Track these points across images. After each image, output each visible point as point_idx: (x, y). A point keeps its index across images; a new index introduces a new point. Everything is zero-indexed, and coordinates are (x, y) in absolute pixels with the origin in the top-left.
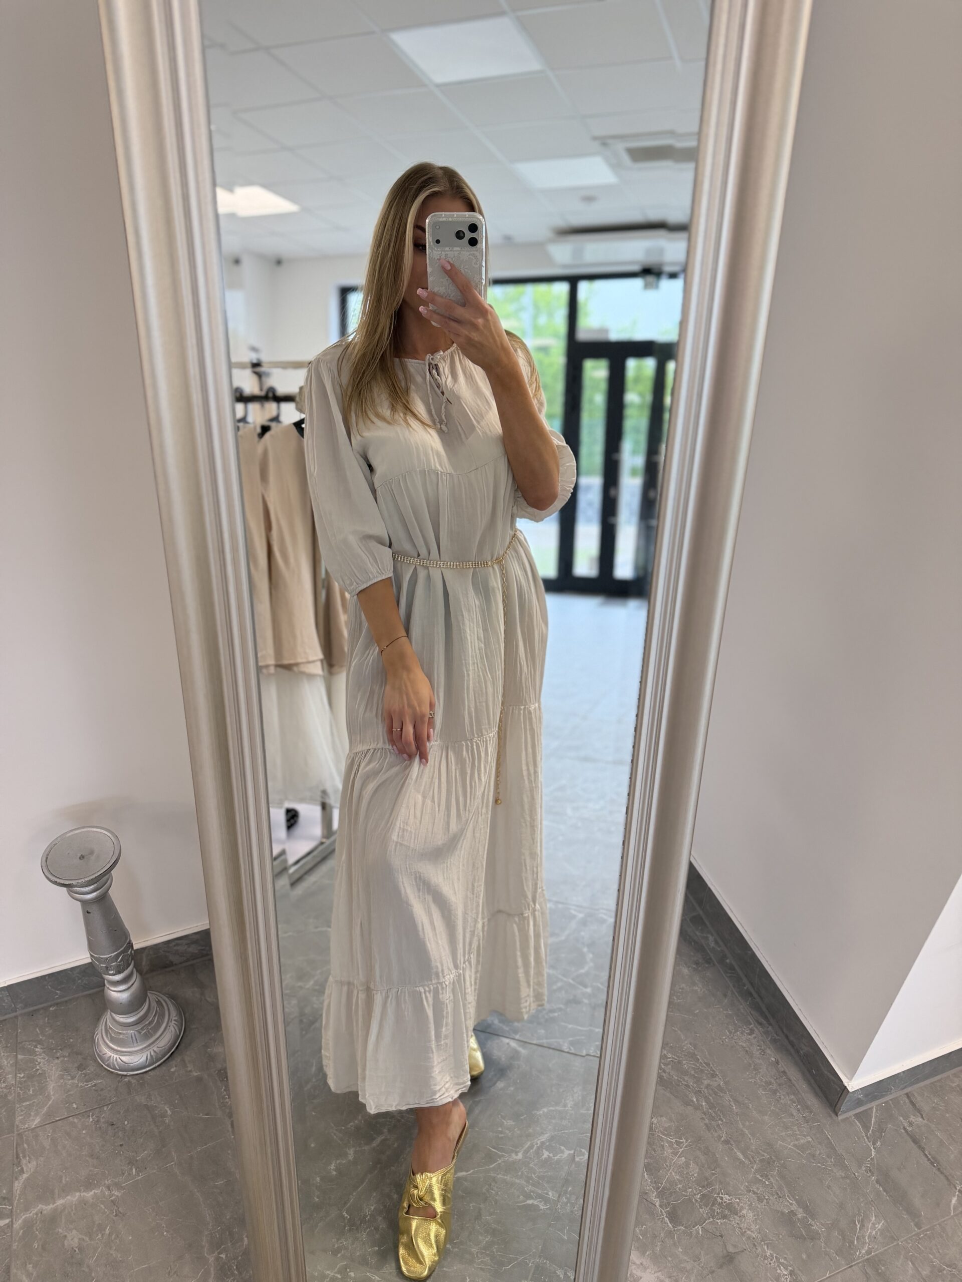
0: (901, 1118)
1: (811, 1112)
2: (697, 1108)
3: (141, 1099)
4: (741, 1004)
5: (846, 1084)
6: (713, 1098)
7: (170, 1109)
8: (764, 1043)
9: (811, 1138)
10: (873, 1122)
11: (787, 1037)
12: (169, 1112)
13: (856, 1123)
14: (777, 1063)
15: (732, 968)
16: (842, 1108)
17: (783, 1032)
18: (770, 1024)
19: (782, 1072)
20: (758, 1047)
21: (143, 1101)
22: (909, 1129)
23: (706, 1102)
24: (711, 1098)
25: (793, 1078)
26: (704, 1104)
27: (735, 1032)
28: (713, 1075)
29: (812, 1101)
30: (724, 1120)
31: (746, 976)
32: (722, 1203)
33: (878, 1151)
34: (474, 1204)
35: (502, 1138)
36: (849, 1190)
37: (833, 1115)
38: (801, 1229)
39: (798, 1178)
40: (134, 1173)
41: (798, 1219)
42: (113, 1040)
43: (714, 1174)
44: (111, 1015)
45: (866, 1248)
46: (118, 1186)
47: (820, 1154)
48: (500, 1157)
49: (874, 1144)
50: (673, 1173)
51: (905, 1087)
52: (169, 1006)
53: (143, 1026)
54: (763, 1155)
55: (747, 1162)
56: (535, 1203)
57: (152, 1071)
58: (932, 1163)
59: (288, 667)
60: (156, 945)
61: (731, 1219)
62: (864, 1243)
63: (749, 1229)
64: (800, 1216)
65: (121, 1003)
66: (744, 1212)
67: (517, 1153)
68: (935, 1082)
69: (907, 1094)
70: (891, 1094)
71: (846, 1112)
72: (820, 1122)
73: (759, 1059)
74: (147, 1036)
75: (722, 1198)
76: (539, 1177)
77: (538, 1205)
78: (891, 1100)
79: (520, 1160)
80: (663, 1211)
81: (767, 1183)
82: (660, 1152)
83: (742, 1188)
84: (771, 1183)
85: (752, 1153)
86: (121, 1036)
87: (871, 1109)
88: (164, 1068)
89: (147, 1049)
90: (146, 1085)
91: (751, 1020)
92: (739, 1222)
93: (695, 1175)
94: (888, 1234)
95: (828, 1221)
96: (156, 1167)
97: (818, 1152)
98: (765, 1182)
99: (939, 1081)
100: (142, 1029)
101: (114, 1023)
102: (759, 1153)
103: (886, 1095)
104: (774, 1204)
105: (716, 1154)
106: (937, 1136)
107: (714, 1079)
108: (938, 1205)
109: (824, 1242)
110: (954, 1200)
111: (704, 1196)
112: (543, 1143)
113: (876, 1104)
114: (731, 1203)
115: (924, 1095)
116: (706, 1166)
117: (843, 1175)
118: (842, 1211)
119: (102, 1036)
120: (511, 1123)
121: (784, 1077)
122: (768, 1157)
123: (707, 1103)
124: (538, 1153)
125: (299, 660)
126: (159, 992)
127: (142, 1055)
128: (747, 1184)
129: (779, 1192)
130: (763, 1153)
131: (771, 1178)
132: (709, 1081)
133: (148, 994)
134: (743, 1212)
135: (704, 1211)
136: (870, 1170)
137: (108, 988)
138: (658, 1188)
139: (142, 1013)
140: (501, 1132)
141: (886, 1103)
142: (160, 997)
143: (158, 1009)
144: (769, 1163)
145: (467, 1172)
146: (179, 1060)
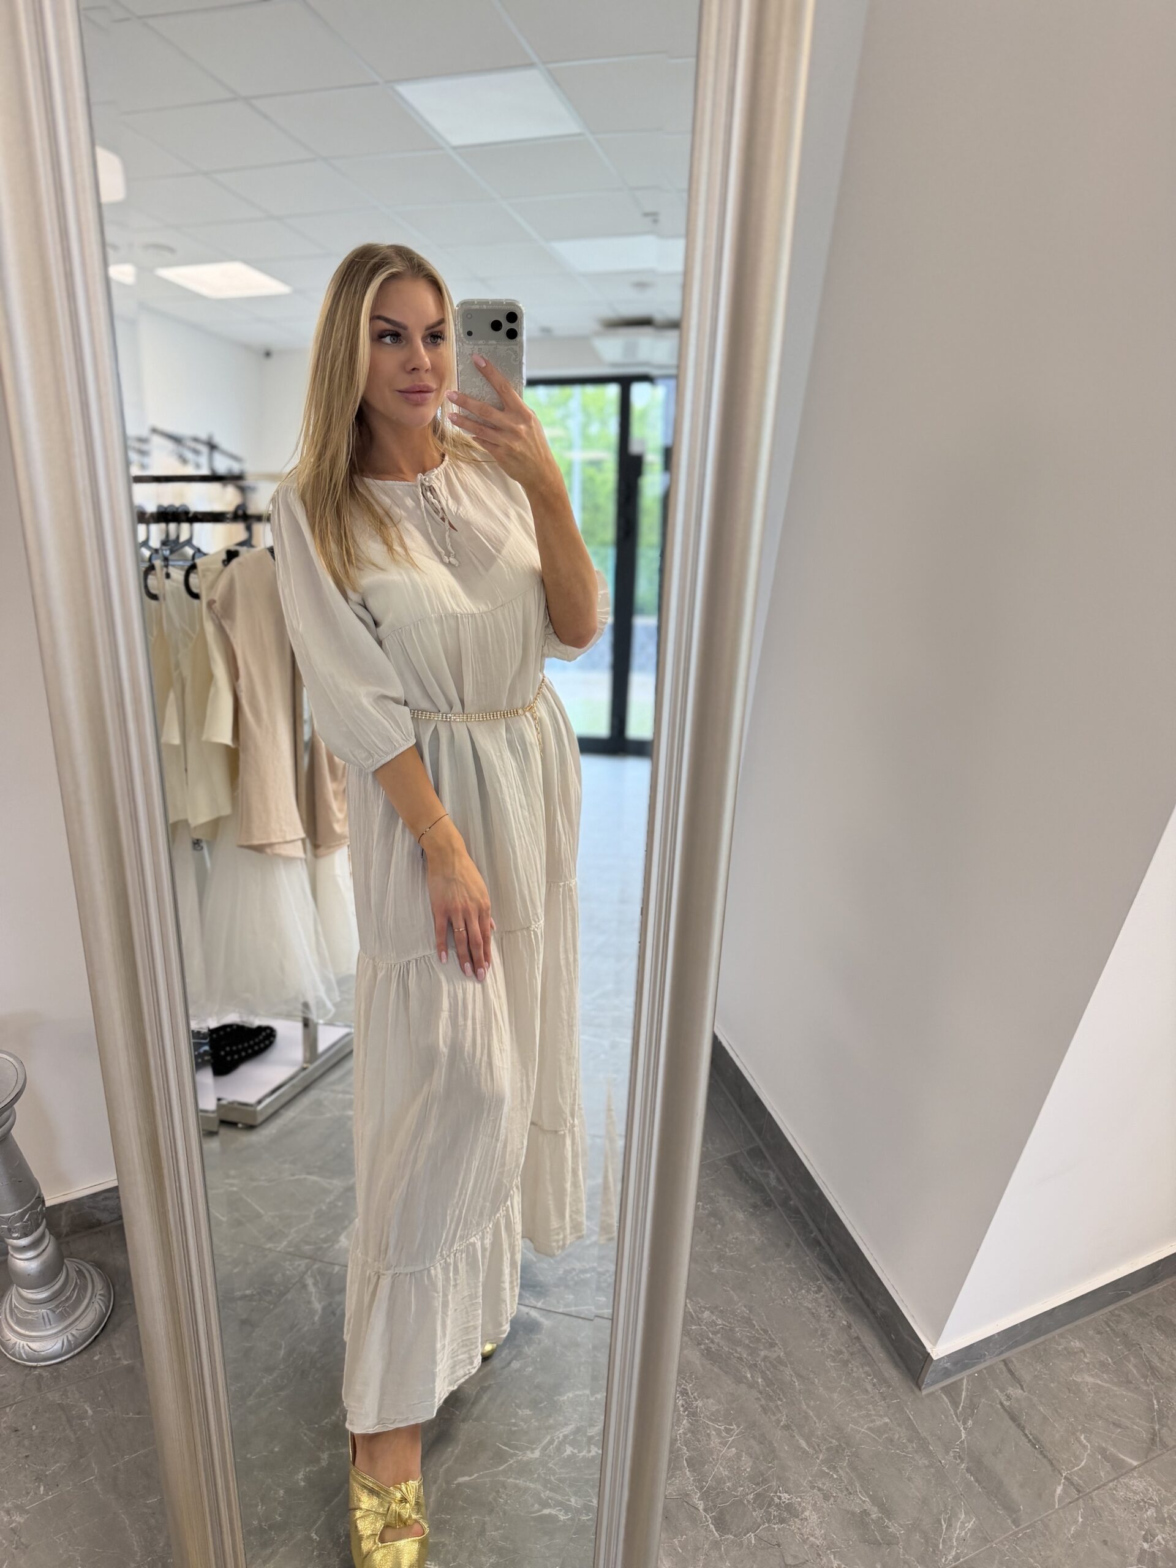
0: (997, 1391)
1: (889, 1386)
2: (752, 1385)
3: (54, 1396)
4: (808, 1256)
5: (929, 1351)
6: (771, 1373)
7: (91, 1409)
8: (834, 1302)
9: (891, 1420)
10: (963, 1396)
11: (861, 1294)
12: (90, 1412)
13: (943, 1399)
14: (849, 1326)
15: (797, 1211)
16: (926, 1380)
17: (856, 1288)
18: (842, 1280)
19: (855, 1338)
20: (827, 1309)
21: (57, 1399)
22: (1007, 1403)
23: (762, 1378)
24: (768, 1372)
25: (866, 1344)
26: (760, 1380)
27: (799, 1291)
28: (772, 1345)
29: (891, 1373)
30: (784, 1400)
31: (813, 1221)
32: (780, 1503)
33: (969, 1432)
34: (477, 1517)
35: (515, 1431)
36: (933, 1482)
37: (916, 1390)
38: (876, 1533)
39: (873, 1469)
40: (42, 1493)
41: (872, 1520)
42: (19, 1322)
43: (771, 1468)
44: (18, 1291)
45: (954, 1553)
46: (21, 1509)
47: (899, 1439)
48: (512, 1456)
49: (964, 1423)
50: (721, 1468)
51: (1001, 1353)
52: (94, 1277)
53: (59, 1302)
54: (831, 1442)
55: (811, 1451)
56: (553, 1512)
57: (70, 1361)
58: (1034, 1445)
59: (259, 849)
60: (78, 1199)
61: (790, 1523)
62: (951, 1547)
63: (812, 1536)
64: (874, 1516)
65: (29, 1275)
66: (807, 1513)
67: (533, 1450)
68: (1038, 1344)
69: (1004, 1361)
70: (985, 1361)
71: (931, 1385)
72: (900, 1398)
73: (828, 1322)
74: (63, 1316)
75: (780, 1498)
76: (560, 1480)
77: (557, 1515)
78: (985, 1368)
79: (536, 1459)
80: (708, 1516)
81: (835, 1476)
82: (706, 1442)
83: (805, 1484)
84: (840, 1477)
85: (817, 1440)
86: (30, 1317)
87: (962, 1379)
88: (86, 1356)
89: (65, 1331)
90: (61, 1379)
91: (819, 1276)
92: (800, 1527)
93: (748, 1470)
94: (980, 1535)
95: (908, 1521)
96: (71, 1483)
97: (897, 1436)
98: (832, 1475)
99: (1043, 1343)
100: (57, 1307)
101: (22, 1301)
102: (826, 1440)
103: (980, 1363)
104: (843, 1502)
105: (774, 1442)
106: (1039, 1410)
107: (773, 1349)
108: (1040, 1495)
109: (903, 1548)
110: (1059, 1490)
111: (758, 1495)
112: (565, 1437)
113: (968, 1374)
114: (791, 1503)
115: (1025, 1361)
116: (761, 1458)
117: (927, 1463)
118: (925, 1508)
119: (6, 1316)
120: (528, 1412)
121: (858, 1344)
122: (837, 1444)
123: (764, 1379)
124: (559, 1449)
125: (274, 840)
126: (81, 1259)
127: (56, 1340)
128: (810, 1479)
129: (849, 1488)
130: (830, 1440)
131: (840, 1471)
132: (766, 1352)
133: (65, 1261)
134: (805, 1513)
135: (757, 1514)
136: (959, 1456)
137: (12, 1256)
138: (702, 1488)
139: (57, 1287)
140: (515, 1425)
141: (979, 1372)
142: (82, 1265)
143: (78, 1281)
144: (837, 1451)
145: (470, 1476)
146: (104, 1346)
